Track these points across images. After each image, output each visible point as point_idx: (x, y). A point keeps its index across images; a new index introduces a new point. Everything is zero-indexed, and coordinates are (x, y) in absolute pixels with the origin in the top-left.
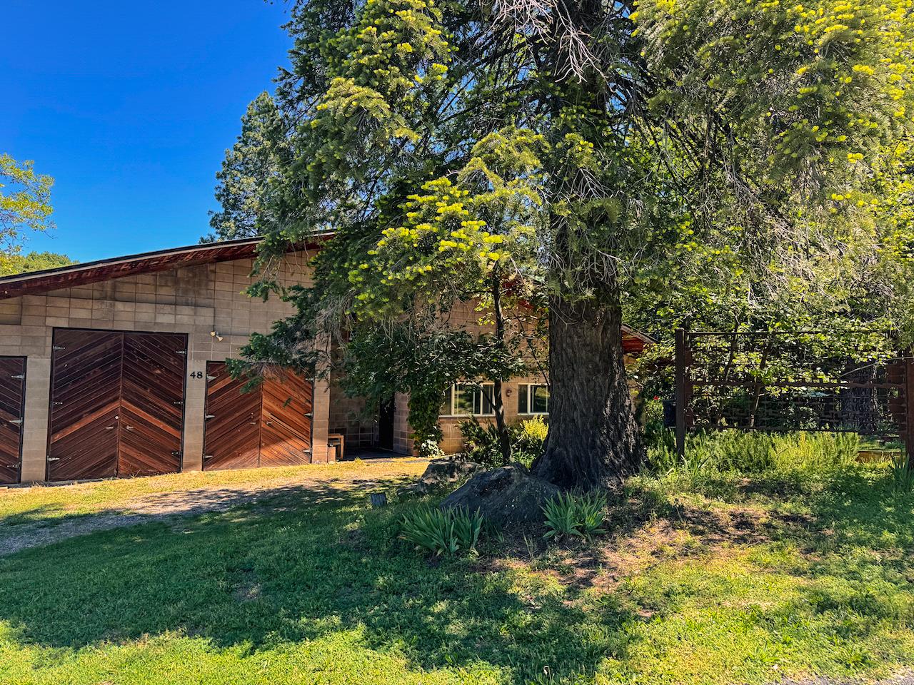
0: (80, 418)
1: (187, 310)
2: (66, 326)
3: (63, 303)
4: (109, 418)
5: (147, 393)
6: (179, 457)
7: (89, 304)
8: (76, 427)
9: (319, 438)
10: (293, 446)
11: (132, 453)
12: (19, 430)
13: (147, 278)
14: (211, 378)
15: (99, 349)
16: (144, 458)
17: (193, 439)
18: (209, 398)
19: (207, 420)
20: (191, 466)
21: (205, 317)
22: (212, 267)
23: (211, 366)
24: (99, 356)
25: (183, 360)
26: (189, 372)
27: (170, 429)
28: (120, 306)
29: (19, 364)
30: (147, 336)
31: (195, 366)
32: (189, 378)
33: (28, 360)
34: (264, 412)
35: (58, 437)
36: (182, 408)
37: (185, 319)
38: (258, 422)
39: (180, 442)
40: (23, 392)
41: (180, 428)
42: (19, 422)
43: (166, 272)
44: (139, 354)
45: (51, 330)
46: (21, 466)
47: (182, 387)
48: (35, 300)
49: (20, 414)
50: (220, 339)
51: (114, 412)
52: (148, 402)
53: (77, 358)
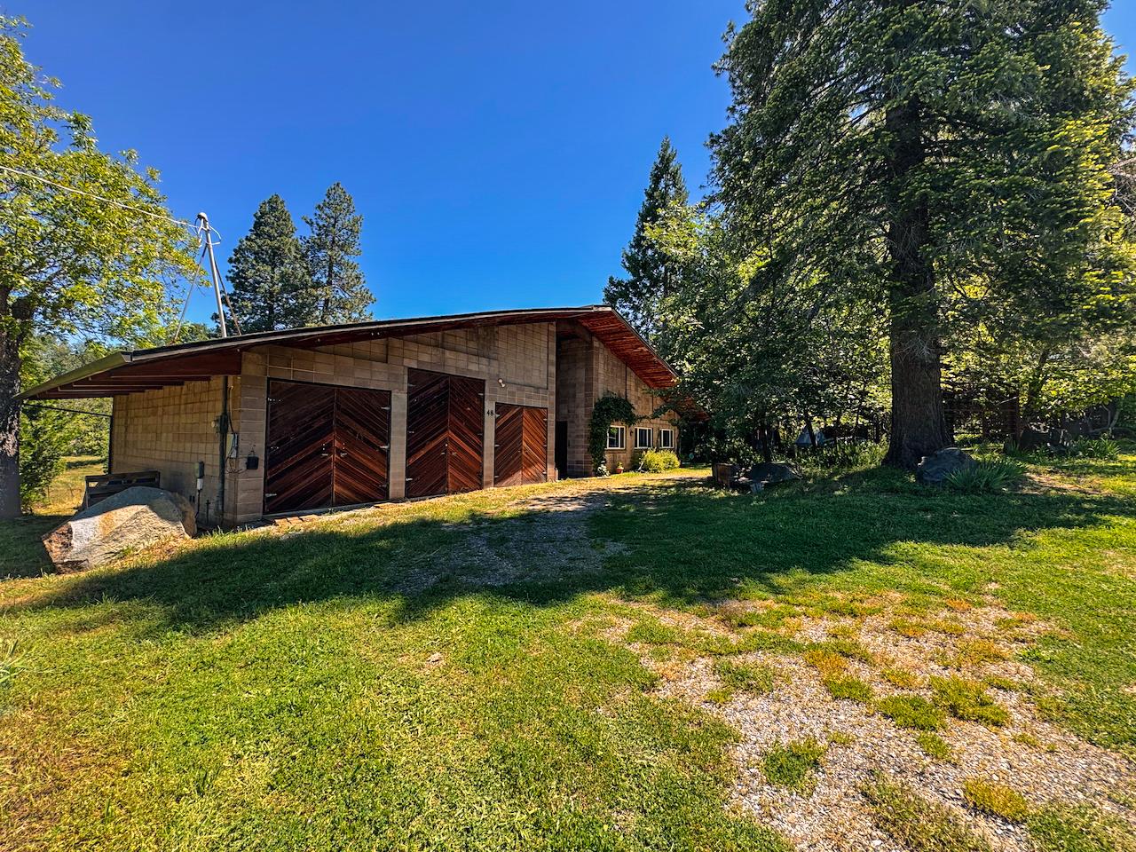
0: (425, 445)
1: (484, 361)
2: (416, 367)
3: (413, 347)
4: (440, 446)
5: (462, 425)
6: (480, 476)
7: (430, 350)
8: (423, 452)
9: (551, 463)
10: (538, 468)
11: (456, 474)
12: (386, 454)
13: (461, 332)
14: (498, 416)
15: (435, 388)
16: (462, 479)
17: (489, 463)
18: (497, 431)
19: (496, 448)
20: (488, 484)
21: (494, 369)
22: (496, 329)
23: (498, 405)
24: (434, 394)
25: (482, 400)
26: (486, 411)
27: (475, 455)
28: (448, 354)
29: (385, 397)
30: (462, 379)
31: (489, 406)
32: (486, 415)
33: (393, 394)
34: (524, 443)
35: (411, 461)
36: (482, 438)
37: (484, 368)
38: (521, 450)
39: (481, 465)
40: (389, 422)
41: (481, 455)
42: (386, 447)
43: (472, 330)
44: (458, 394)
45: (406, 369)
46: (388, 485)
47: (482, 422)
48: (396, 342)
49: (387, 441)
50: (503, 386)
51: (445, 440)
52: (464, 433)
53: (423, 395)
